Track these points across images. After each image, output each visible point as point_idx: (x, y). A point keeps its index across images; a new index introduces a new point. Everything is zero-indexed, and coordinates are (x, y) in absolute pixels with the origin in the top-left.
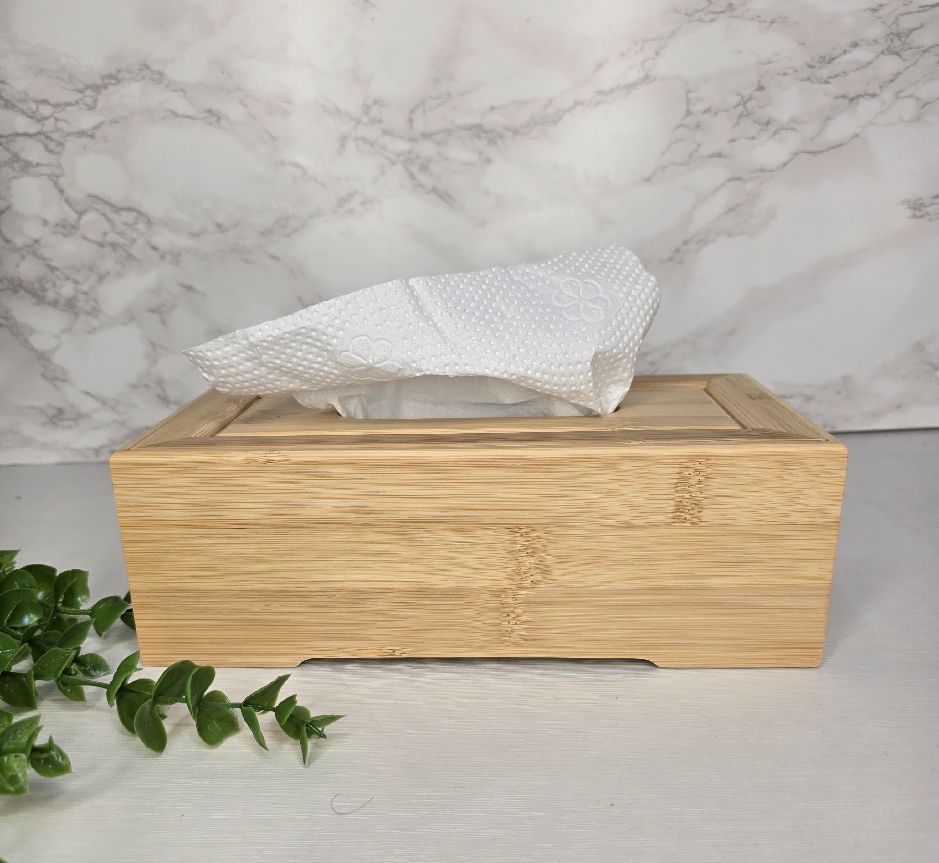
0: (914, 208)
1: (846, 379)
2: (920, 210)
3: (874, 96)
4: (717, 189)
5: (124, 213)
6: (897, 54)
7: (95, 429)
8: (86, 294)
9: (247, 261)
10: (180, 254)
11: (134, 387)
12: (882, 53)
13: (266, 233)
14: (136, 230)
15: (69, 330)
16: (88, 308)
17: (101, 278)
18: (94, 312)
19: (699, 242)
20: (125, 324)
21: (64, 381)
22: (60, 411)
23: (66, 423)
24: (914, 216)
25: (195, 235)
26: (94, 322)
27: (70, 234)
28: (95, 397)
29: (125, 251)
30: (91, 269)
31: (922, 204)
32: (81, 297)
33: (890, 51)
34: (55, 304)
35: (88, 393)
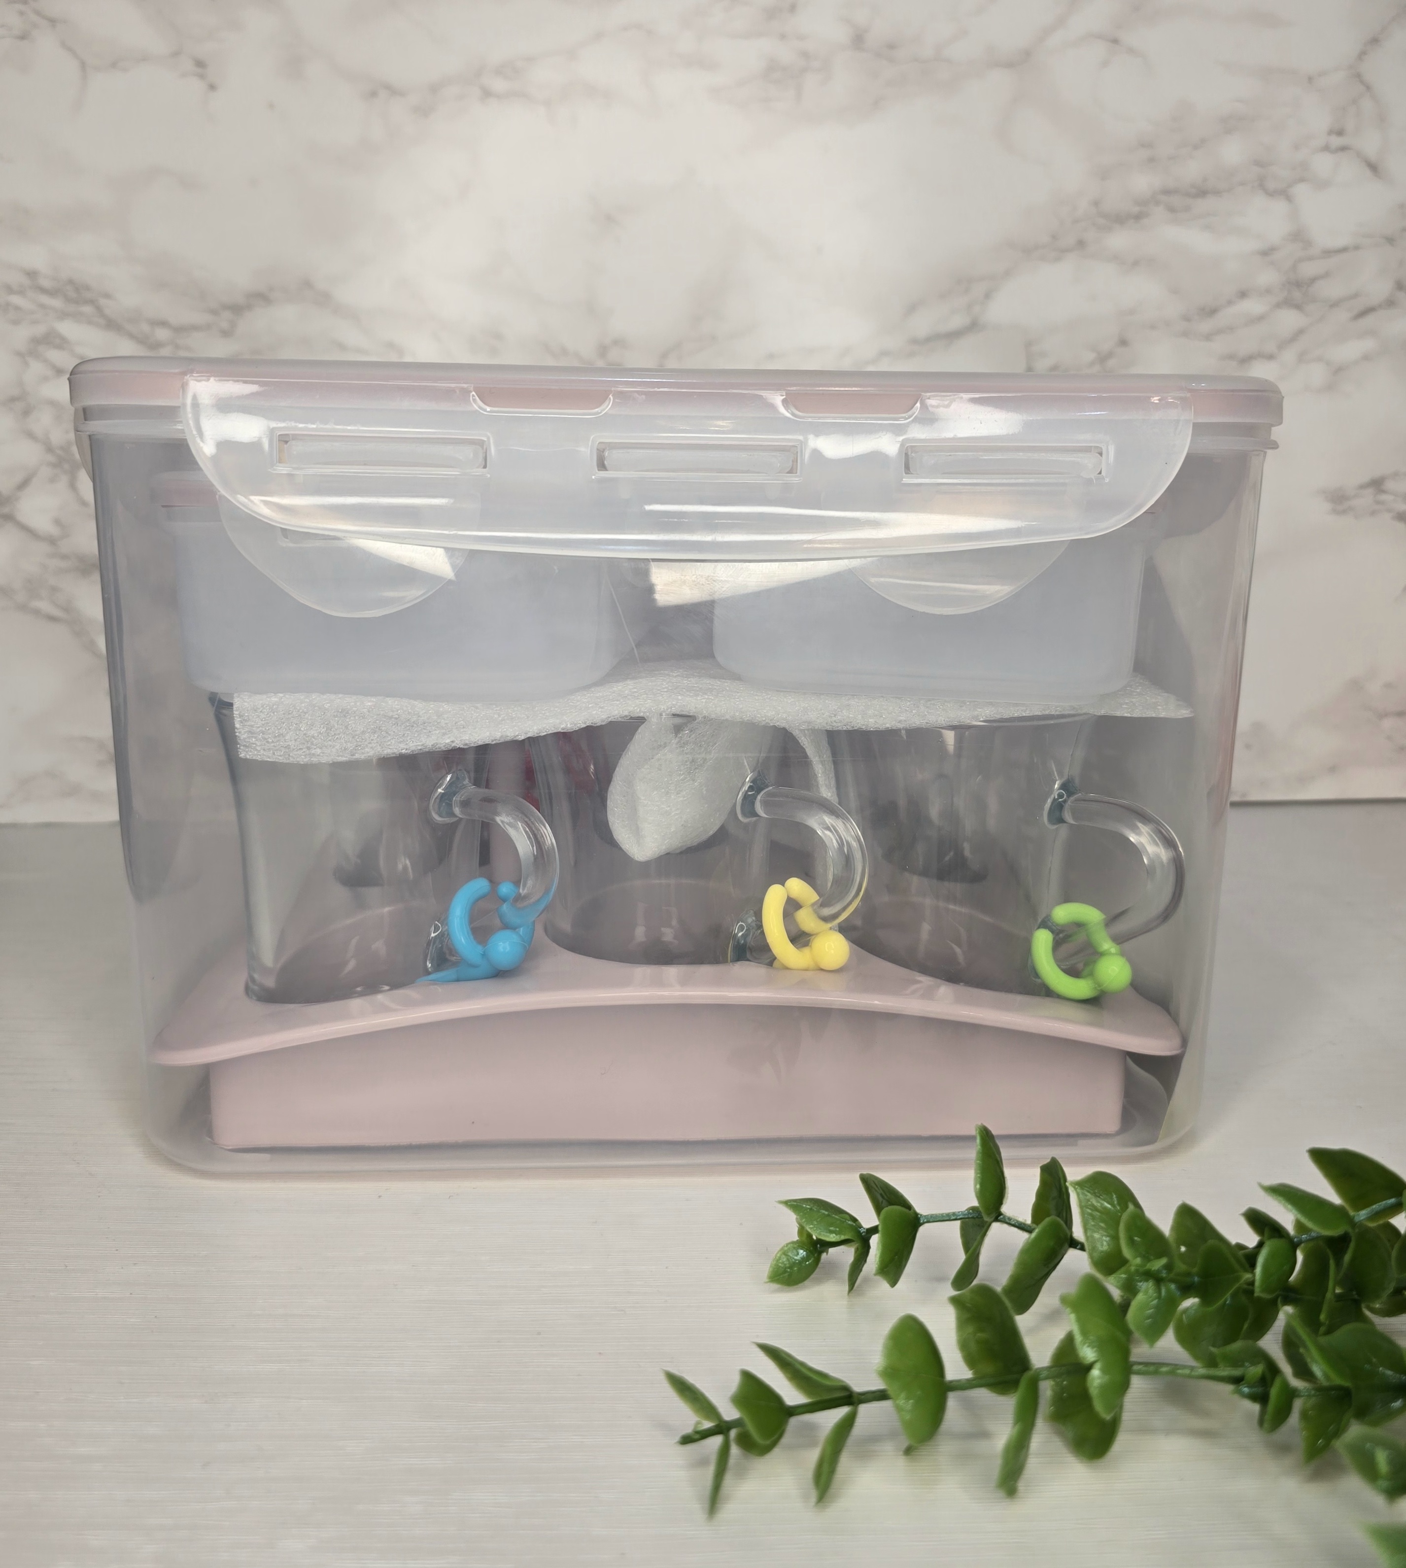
0: (1333, 501)
1: (1257, 727)
2: (1342, 503)
3: (1271, 357)
6: (1298, 307)
12: (1278, 306)
24: (1335, 512)
31: (1344, 495)
33: (1289, 303)
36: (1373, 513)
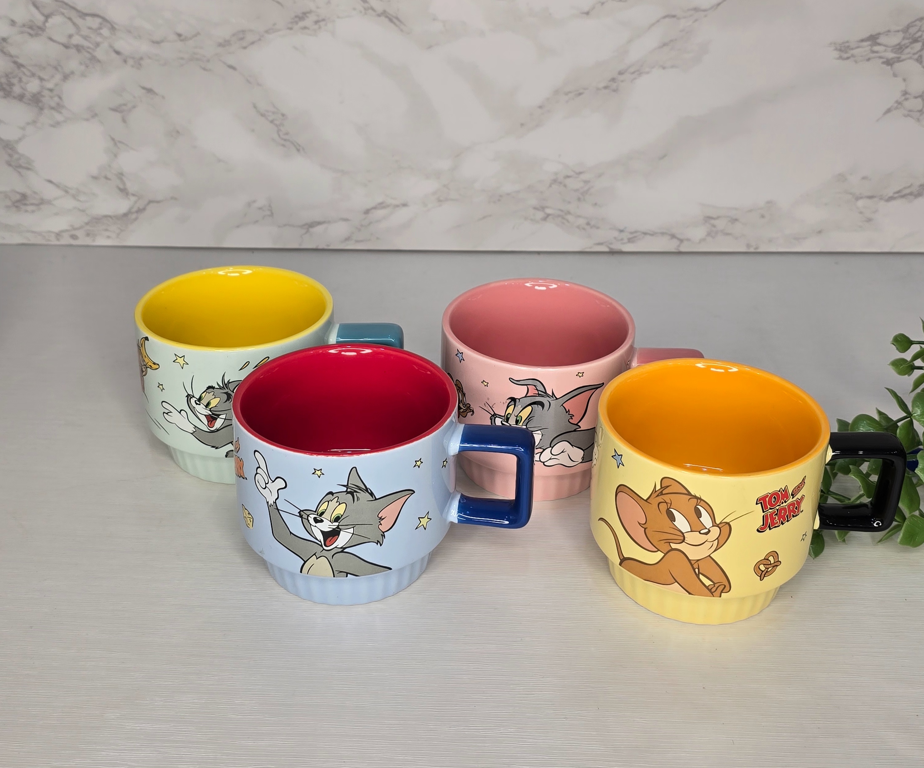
0: (840, 50)
1: (770, 203)
2: (846, 52)
4: (653, 25)
5: (88, 18)
7: (56, 214)
8: (51, 90)
9: (204, 69)
10: (141, 59)
11: (95, 178)
13: (224, 44)
14: (101, 34)
15: (34, 122)
16: (53, 104)
17: (66, 77)
18: (58, 108)
19: (633, 73)
20: (87, 120)
21: (28, 169)
22: (24, 196)
23: (30, 208)
24: (841, 58)
25: (157, 43)
26: (58, 117)
27: (37, 35)
28: (57, 186)
29: (88, 52)
30: (56, 68)
31: (848, 47)
32: (46, 93)
34: (21, 98)
35: (50, 182)
36: (869, 60)
